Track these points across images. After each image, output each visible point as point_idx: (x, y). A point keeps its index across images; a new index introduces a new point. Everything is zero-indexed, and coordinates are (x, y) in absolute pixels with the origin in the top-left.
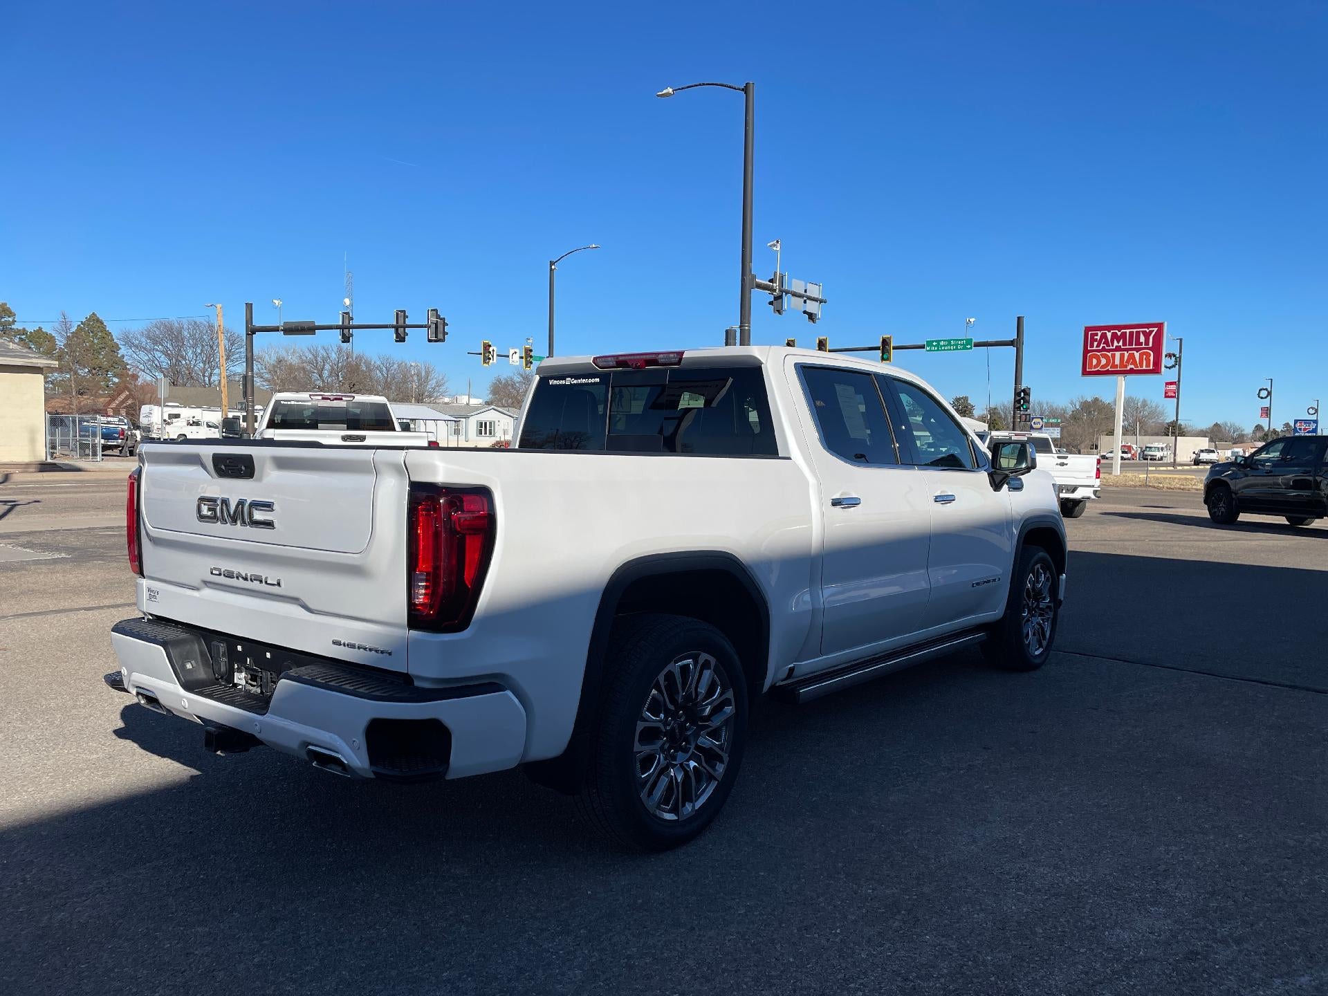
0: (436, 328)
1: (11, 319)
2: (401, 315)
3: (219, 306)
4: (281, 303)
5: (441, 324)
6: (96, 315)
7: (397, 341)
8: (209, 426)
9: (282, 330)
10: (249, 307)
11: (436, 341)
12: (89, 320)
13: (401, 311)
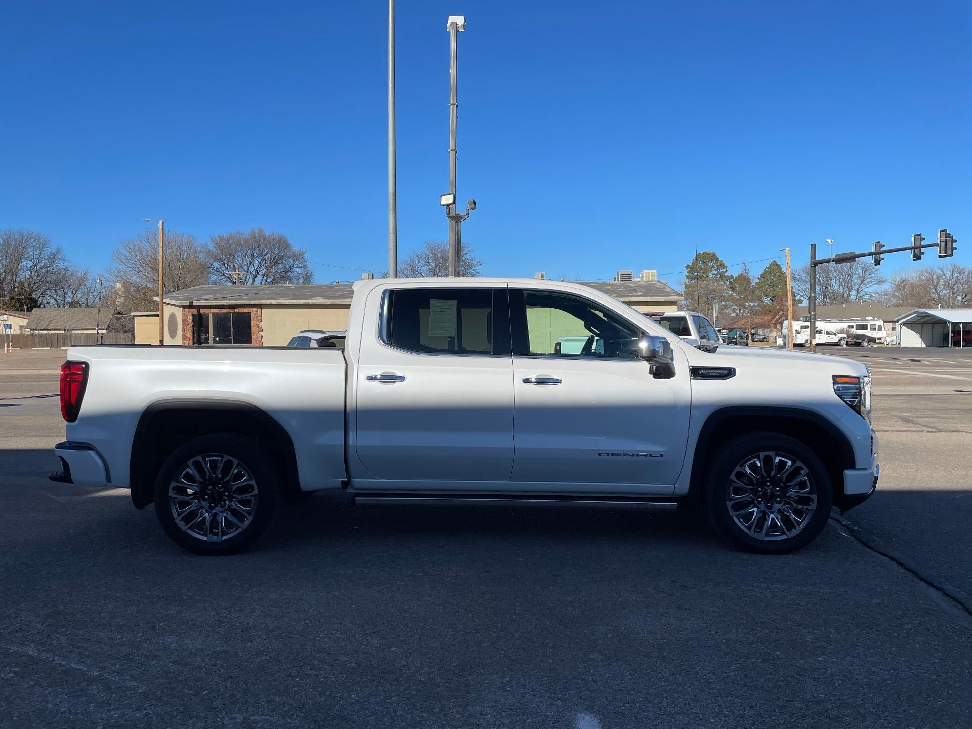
0: (946, 245)
1: (725, 270)
2: (919, 237)
3: (787, 249)
4: (833, 241)
5: (949, 241)
6: (776, 262)
7: (914, 260)
8: (828, 333)
9: (833, 261)
10: (814, 247)
11: (945, 256)
12: (771, 265)
13: (918, 235)
